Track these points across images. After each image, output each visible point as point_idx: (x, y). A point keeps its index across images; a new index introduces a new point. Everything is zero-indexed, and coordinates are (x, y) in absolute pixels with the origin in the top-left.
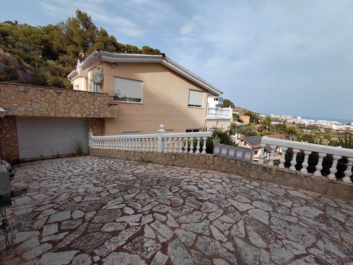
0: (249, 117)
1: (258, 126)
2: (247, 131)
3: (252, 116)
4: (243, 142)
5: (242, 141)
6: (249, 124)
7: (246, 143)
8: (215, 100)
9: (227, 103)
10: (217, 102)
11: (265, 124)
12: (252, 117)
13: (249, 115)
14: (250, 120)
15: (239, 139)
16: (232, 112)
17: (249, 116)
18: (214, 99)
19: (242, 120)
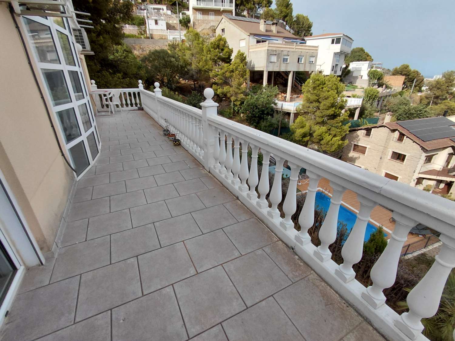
0: (404, 77)
1: (419, 94)
2: (401, 107)
3: (409, 75)
4: (397, 134)
5: (394, 131)
6: (401, 92)
7: (404, 135)
8: (333, 43)
9: (358, 54)
10: (337, 48)
11: (439, 88)
12: (410, 77)
13: (403, 73)
14: (404, 83)
15: (385, 127)
16: (369, 69)
17: (403, 75)
18: (330, 40)
19: (389, 83)
